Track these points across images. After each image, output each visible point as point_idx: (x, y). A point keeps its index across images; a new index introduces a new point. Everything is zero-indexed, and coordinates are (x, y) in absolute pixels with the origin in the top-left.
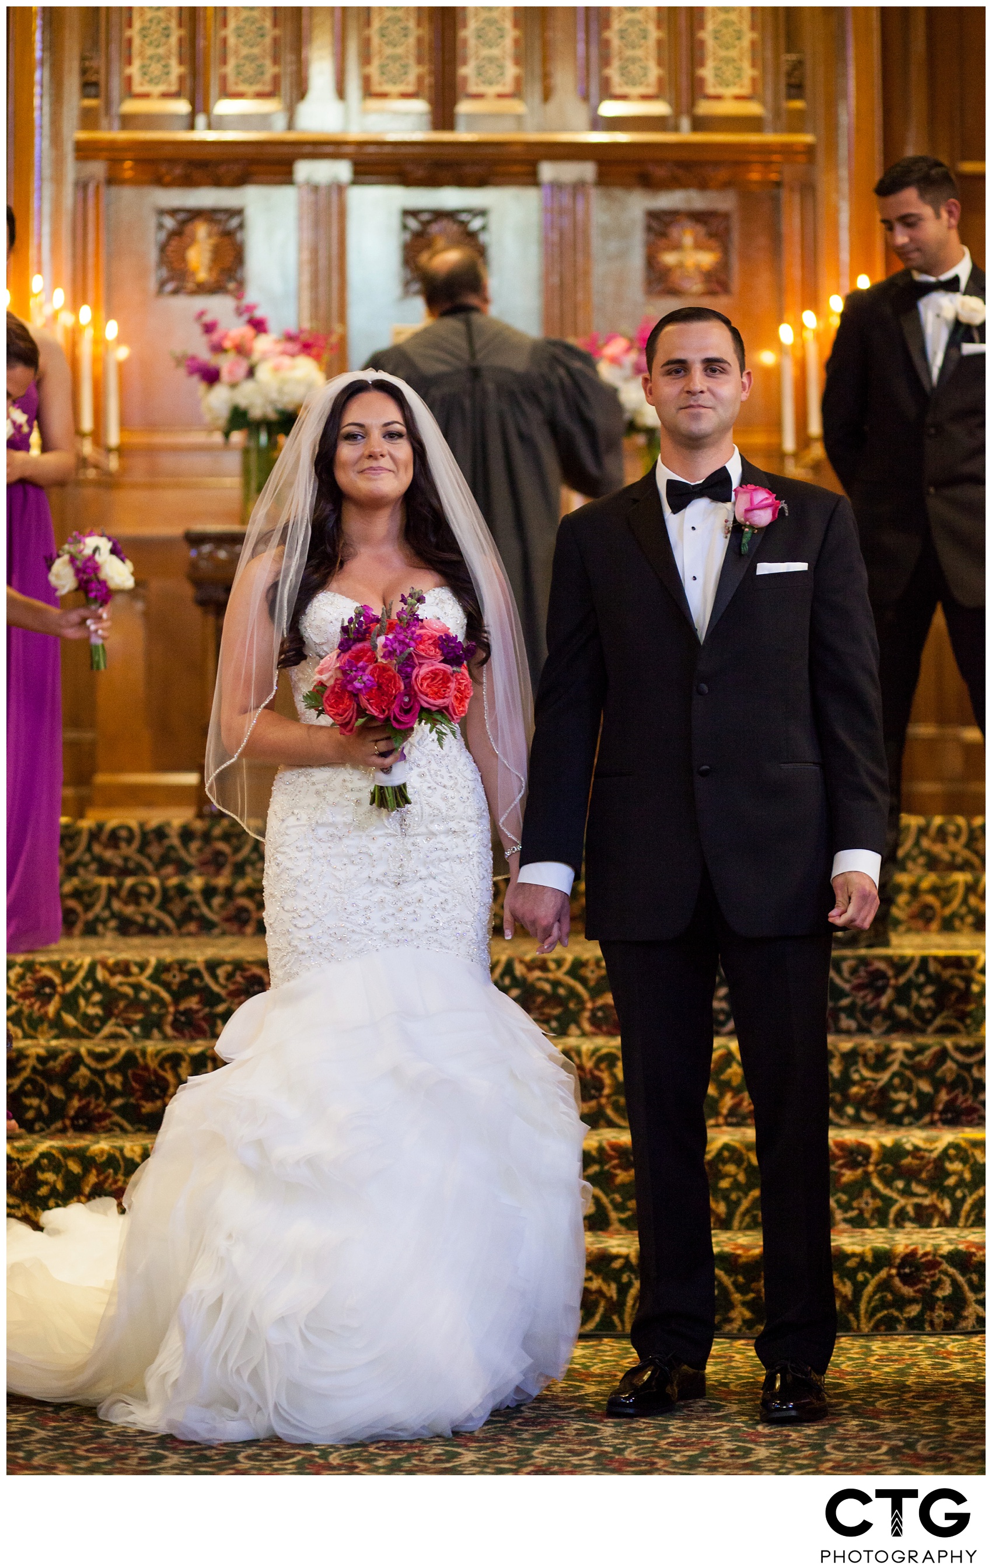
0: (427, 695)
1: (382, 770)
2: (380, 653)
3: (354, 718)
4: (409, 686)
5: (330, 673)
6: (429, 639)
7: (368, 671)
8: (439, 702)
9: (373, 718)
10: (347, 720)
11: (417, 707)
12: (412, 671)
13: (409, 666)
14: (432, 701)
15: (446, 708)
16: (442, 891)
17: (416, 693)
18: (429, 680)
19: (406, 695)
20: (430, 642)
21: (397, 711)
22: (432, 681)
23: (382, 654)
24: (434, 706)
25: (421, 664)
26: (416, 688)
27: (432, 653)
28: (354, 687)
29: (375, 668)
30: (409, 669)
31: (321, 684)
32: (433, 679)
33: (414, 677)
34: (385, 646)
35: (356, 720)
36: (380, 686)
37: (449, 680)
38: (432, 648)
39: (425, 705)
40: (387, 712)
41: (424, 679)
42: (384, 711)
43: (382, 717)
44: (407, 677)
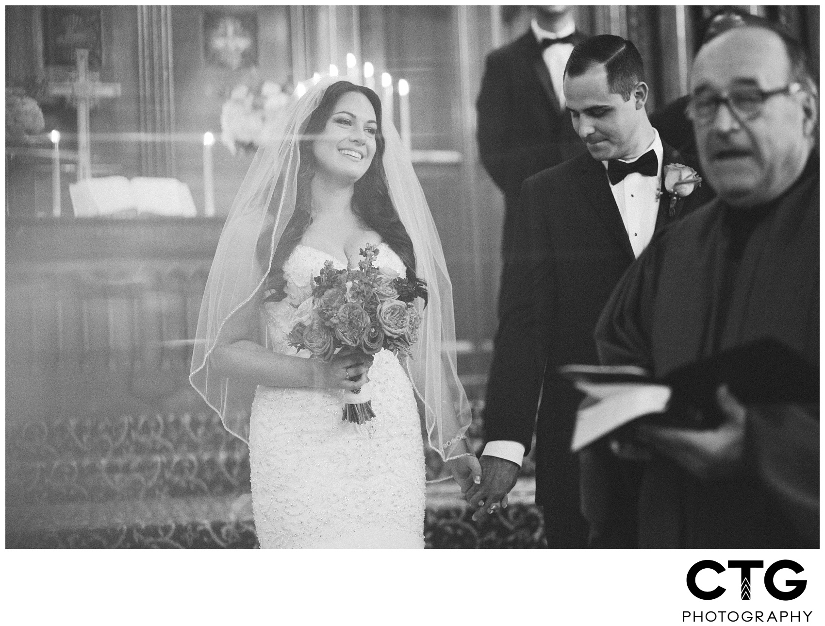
0: (389, 326)
1: (353, 391)
2: (349, 295)
3: (332, 348)
4: (374, 319)
5: (308, 316)
6: (386, 282)
7: (341, 310)
8: (399, 331)
9: (347, 347)
10: (325, 351)
11: (382, 336)
12: (376, 308)
13: (373, 303)
14: (393, 331)
15: (403, 336)
16: (398, 482)
17: (380, 324)
18: (390, 314)
19: (372, 327)
20: (388, 284)
21: (366, 339)
22: (392, 315)
23: (350, 296)
24: (396, 334)
25: (382, 302)
26: (381, 321)
27: (390, 292)
28: (332, 323)
29: (346, 307)
30: (373, 306)
31: (300, 324)
32: (392, 314)
33: (378, 312)
34: (352, 289)
35: (334, 349)
36: (351, 323)
37: (405, 314)
38: (389, 288)
39: (389, 334)
40: (358, 341)
41: (386, 313)
42: (356, 341)
43: (354, 345)
44: (372, 313)
